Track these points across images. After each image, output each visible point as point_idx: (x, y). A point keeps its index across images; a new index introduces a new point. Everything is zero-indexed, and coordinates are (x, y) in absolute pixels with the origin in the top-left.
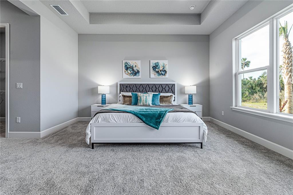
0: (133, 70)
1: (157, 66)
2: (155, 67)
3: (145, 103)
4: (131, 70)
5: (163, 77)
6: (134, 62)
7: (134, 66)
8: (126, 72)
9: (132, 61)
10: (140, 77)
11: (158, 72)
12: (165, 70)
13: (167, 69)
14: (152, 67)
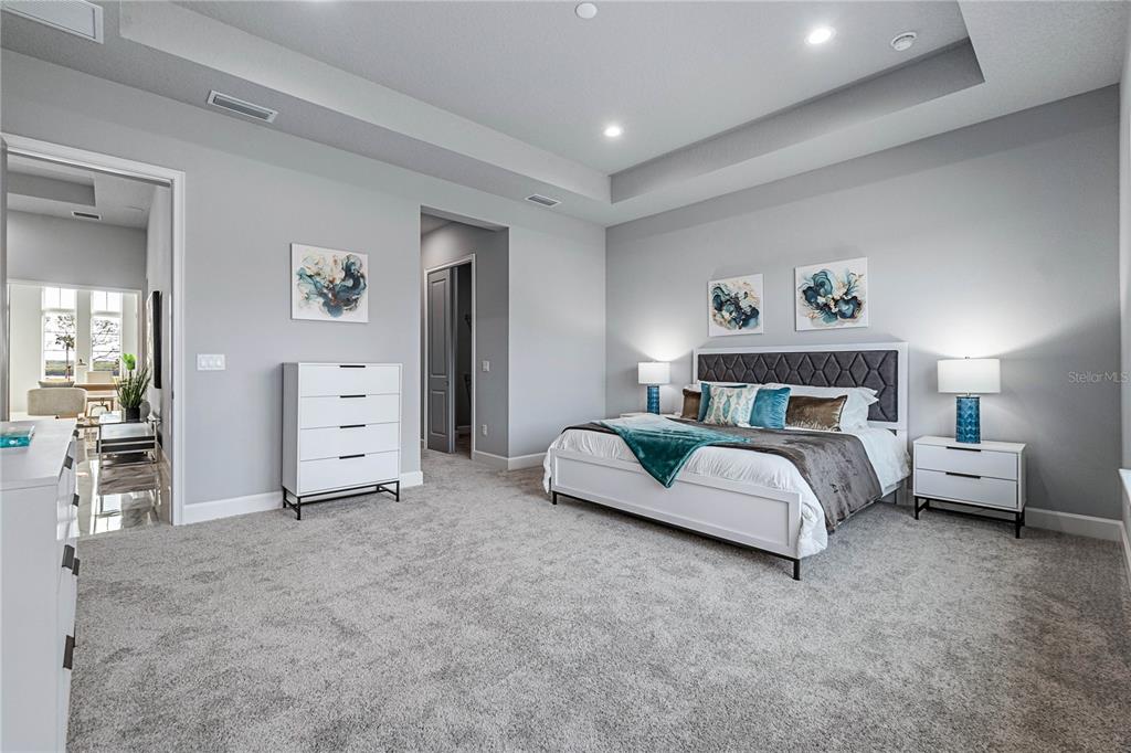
0: (738, 308)
1: (822, 285)
2: (811, 293)
3: (722, 418)
4: (732, 309)
5: (848, 324)
6: (741, 280)
7: (741, 295)
8: (718, 317)
9: (732, 280)
10: (760, 329)
11: (825, 308)
12: (855, 298)
13: (862, 291)
14: (801, 290)
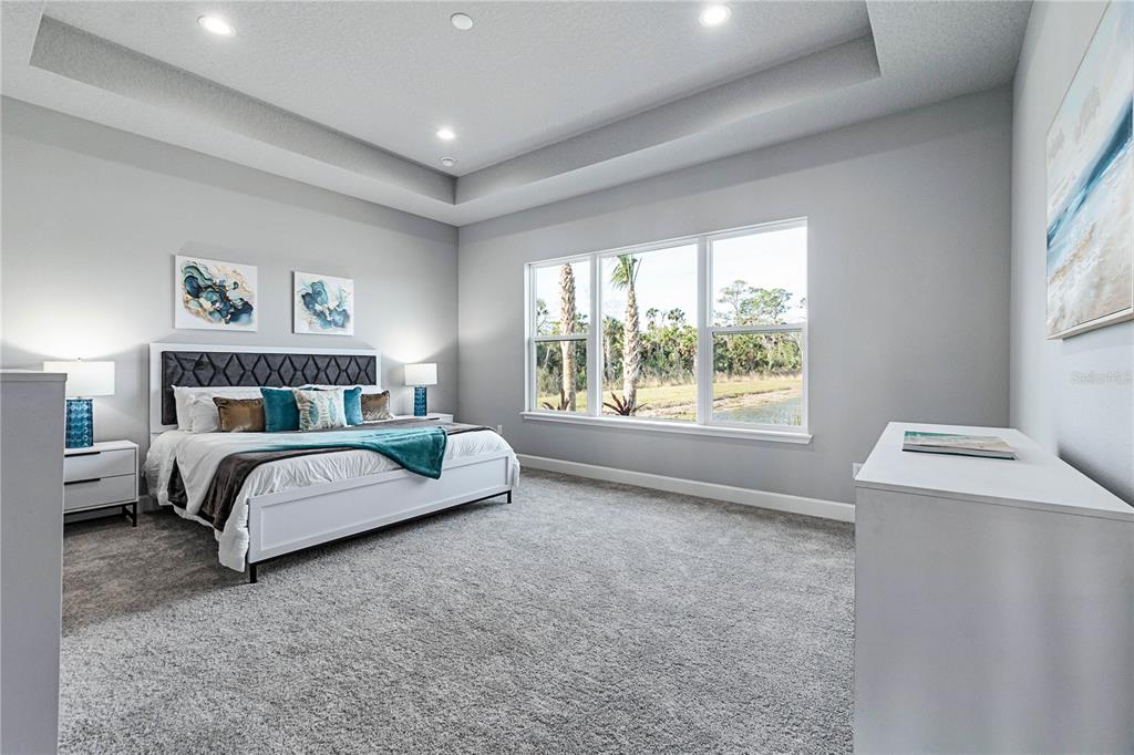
0: (224, 299)
1: (319, 293)
2: (310, 298)
3: (329, 420)
4: (215, 298)
5: (340, 332)
6: (229, 267)
7: (229, 284)
8: (193, 304)
9: (220, 264)
10: (253, 327)
11: (320, 315)
12: (344, 310)
13: (349, 306)
14: (300, 294)
